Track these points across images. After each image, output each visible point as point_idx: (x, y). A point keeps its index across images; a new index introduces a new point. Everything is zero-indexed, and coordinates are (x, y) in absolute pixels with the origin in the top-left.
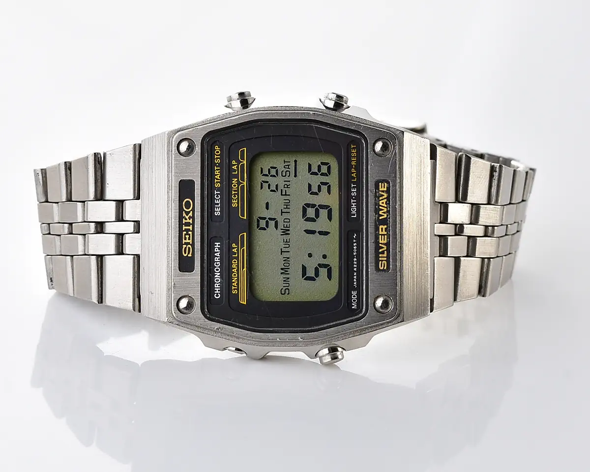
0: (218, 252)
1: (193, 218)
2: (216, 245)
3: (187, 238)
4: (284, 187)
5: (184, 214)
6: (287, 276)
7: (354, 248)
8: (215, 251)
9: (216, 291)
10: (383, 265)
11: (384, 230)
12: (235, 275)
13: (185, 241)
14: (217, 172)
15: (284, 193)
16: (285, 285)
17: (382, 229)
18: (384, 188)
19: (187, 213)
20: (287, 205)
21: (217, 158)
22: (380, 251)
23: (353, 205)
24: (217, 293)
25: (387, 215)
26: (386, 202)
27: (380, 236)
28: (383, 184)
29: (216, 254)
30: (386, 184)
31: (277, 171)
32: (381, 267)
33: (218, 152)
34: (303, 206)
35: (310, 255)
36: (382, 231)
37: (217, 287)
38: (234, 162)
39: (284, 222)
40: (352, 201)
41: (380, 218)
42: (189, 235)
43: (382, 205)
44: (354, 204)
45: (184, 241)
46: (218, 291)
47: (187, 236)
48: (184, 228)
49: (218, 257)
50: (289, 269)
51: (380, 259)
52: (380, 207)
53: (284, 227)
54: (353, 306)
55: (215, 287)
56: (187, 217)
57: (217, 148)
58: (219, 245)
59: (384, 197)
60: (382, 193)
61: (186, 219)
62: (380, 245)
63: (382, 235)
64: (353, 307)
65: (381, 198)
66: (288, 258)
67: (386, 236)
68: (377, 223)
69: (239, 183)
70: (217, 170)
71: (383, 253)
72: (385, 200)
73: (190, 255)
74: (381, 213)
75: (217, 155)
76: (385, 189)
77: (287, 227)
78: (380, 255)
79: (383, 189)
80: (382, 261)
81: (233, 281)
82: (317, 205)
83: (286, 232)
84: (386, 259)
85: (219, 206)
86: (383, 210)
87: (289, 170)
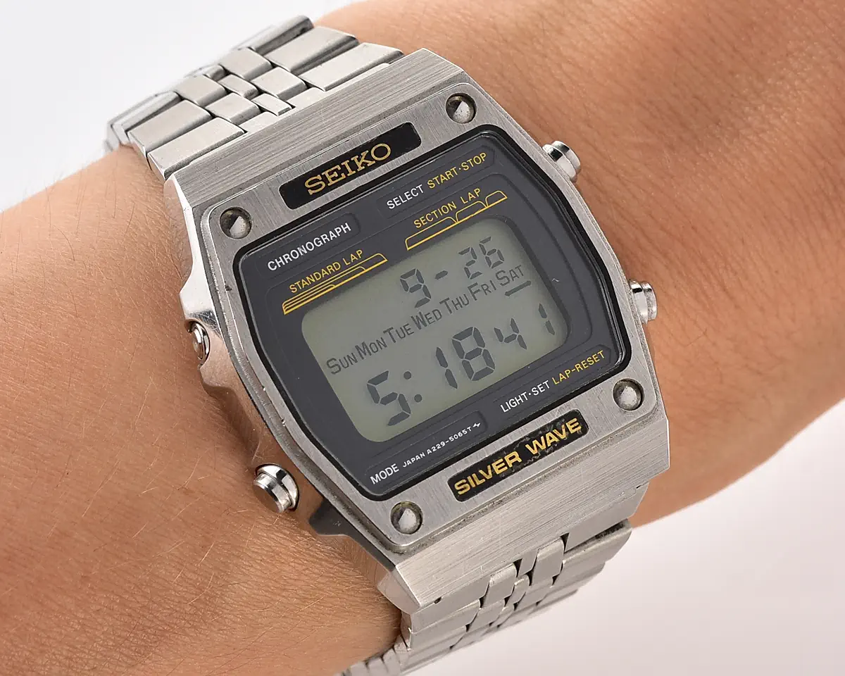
0: (336, 234)
1: (367, 169)
2: (345, 226)
3: (333, 176)
4: (482, 286)
5: (364, 154)
6: (358, 357)
7: (459, 434)
8: (336, 229)
9: (279, 260)
10: (462, 487)
11: (513, 461)
12: (318, 276)
13: (327, 175)
14: (449, 174)
15: (474, 290)
16: (343, 360)
17: (514, 457)
18: (573, 428)
19: (369, 157)
20: (459, 303)
21: (468, 164)
22: (481, 472)
23: (518, 398)
24: (276, 264)
25: (537, 455)
26: (555, 442)
27: (502, 460)
28: (578, 423)
29: (331, 232)
30: (580, 428)
31: (499, 263)
32: (459, 486)
33: (478, 161)
34: (472, 328)
35: (408, 375)
36: (510, 459)
37: (286, 259)
38: (477, 191)
39: (433, 312)
40: (524, 394)
41: (527, 446)
42: (340, 176)
43: (548, 439)
44: (520, 399)
45: (326, 173)
46: (281, 264)
47: (336, 174)
48: (346, 163)
49: (329, 237)
50: (370, 354)
51: (469, 478)
52: (542, 438)
53: (426, 316)
54: (375, 477)
55: (284, 256)
56: (363, 160)
57: (483, 156)
58: (347, 229)
59: (560, 435)
60: (564, 430)
61: (359, 160)
62: (489, 467)
63: (504, 461)
64: (372, 478)
65: (555, 431)
66: (385, 346)
67: (506, 468)
68: (518, 446)
69: (452, 213)
70: (452, 172)
71: (480, 477)
72: (557, 440)
73: (311, 192)
74: (535, 442)
75: (472, 161)
76: (572, 431)
77: (428, 320)
78: (474, 475)
79: (570, 428)
80: (468, 482)
81: (308, 278)
82: (485, 348)
83: (420, 321)
84: (474, 486)
85: (403, 202)
86: (541, 444)
87: (511, 279)
